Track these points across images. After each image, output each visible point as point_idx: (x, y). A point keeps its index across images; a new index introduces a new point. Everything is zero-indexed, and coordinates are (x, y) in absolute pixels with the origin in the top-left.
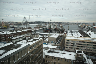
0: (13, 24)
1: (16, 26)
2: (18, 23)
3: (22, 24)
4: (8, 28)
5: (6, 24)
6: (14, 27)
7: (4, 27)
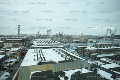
0: (91, 38)
1: (95, 41)
2: (97, 37)
3: (104, 38)
4: (87, 42)
5: (85, 38)
6: (93, 41)
7: (83, 41)
